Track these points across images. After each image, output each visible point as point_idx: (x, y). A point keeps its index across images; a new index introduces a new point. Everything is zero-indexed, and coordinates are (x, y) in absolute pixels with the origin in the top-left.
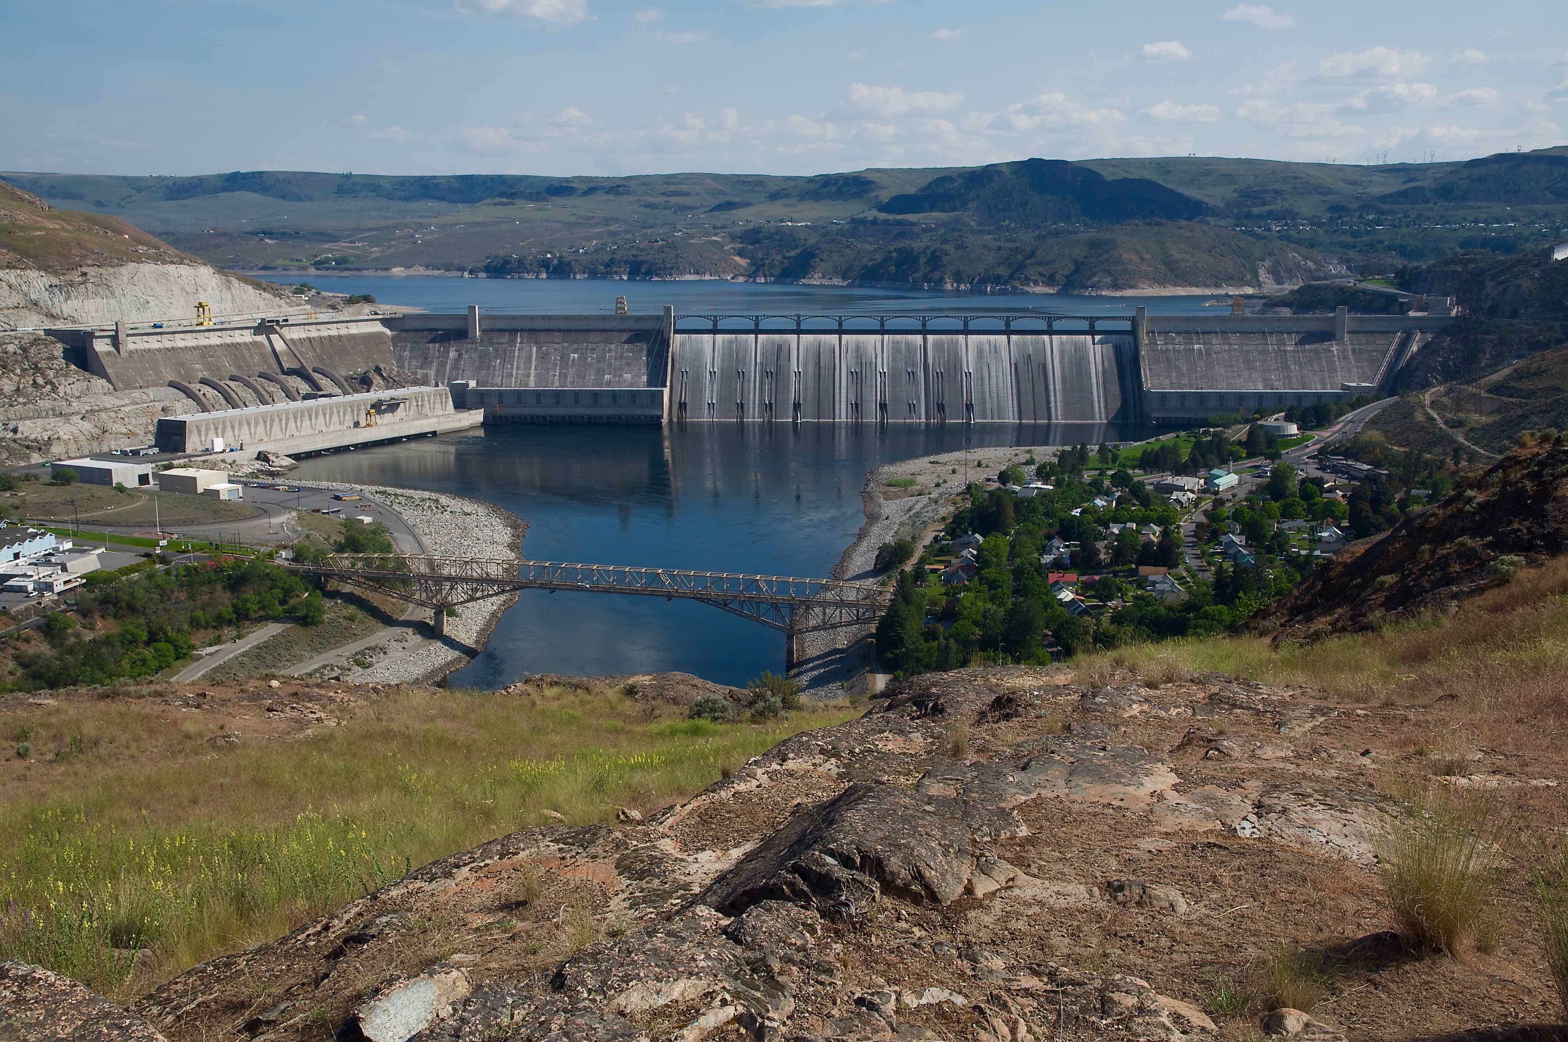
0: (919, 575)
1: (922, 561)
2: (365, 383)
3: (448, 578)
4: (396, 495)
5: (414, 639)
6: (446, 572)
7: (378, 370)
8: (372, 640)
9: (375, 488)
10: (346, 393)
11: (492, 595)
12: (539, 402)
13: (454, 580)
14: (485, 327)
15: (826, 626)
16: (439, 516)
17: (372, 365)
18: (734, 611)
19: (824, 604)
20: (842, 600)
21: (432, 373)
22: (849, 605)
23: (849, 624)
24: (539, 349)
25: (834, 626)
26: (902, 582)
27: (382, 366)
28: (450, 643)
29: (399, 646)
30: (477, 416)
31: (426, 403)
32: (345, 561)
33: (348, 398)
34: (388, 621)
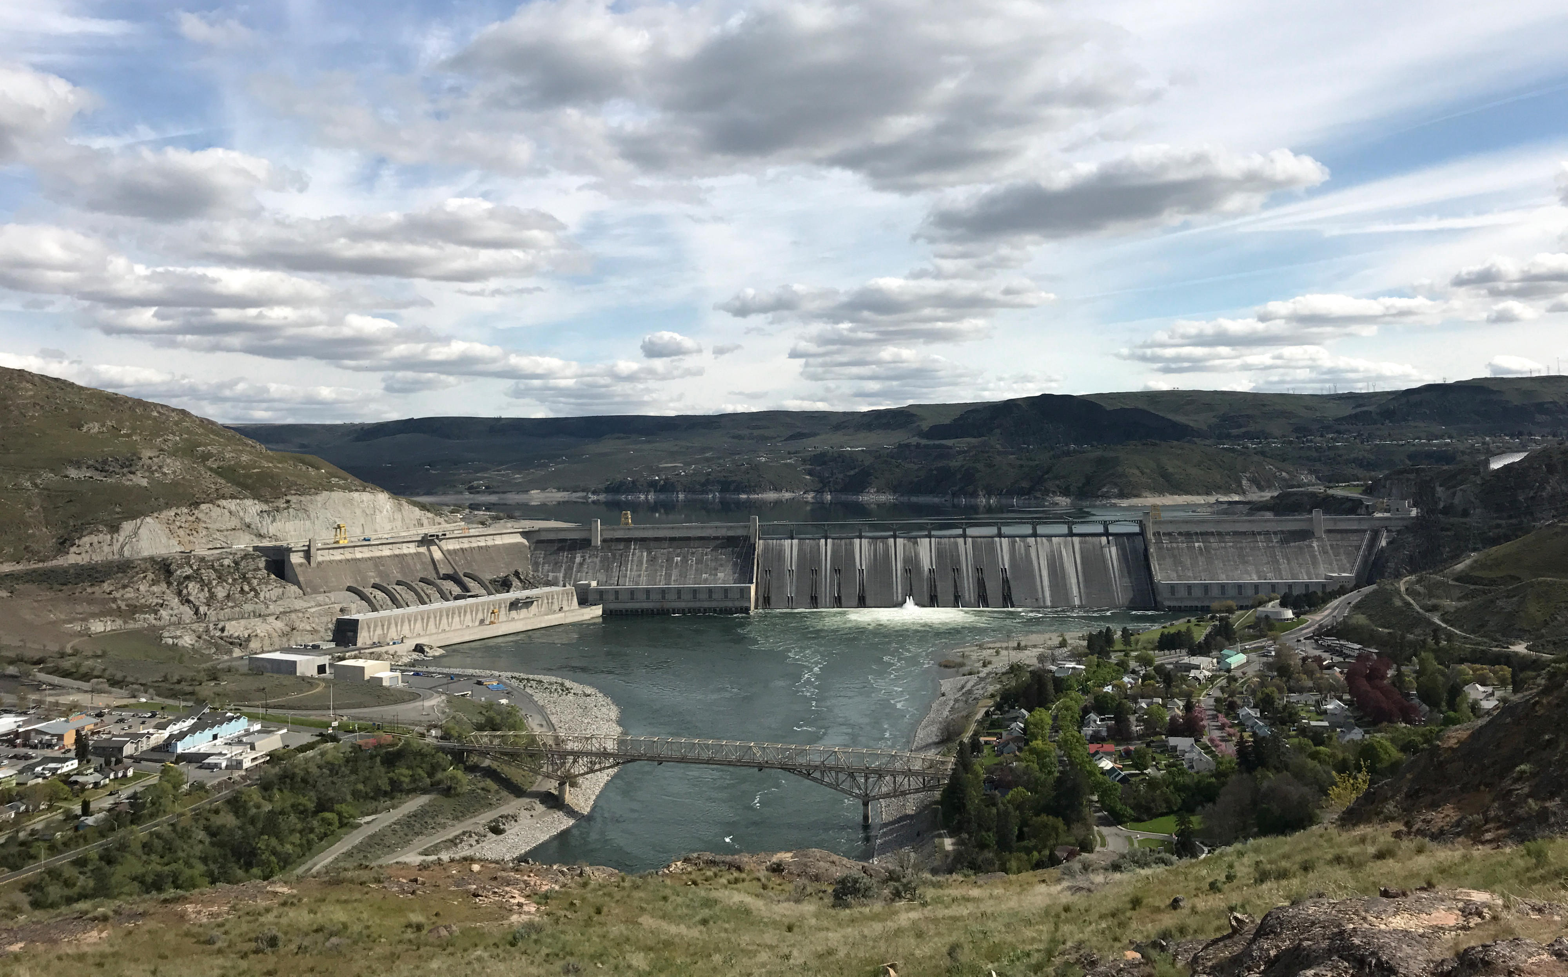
0: (975, 746)
1: (976, 734)
2: (505, 585)
3: (572, 753)
4: (528, 680)
5: (540, 808)
6: (570, 746)
7: (517, 574)
8: (505, 810)
9: (509, 674)
10: (490, 594)
11: (608, 768)
12: (648, 598)
13: (577, 755)
14: (605, 536)
15: (897, 793)
16: (563, 697)
17: (513, 570)
18: (815, 779)
19: (894, 774)
20: (910, 770)
21: (561, 575)
22: (916, 774)
23: (917, 791)
24: (649, 553)
25: (903, 794)
26: (961, 753)
27: (520, 570)
28: (570, 812)
29: (527, 814)
30: (596, 611)
31: (555, 600)
32: (485, 738)
33: (492, 597)
34: (518, 792)
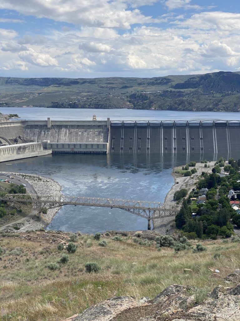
0: (189, 201)
1: (190, 197)
2: (16, 141)
3: (43, 201)
4: (26, 176)
5: (32, 221)
6: (43, 199)
7: (20, 137)
8: (20, 221)
9: (18, 174)
10: (10, 144)
11: (56, 207)
12: (69, 147)
13: (45, 203)
14: (53, 124)
15: (160, 217)
16: (39, 182)
17: (18, 135)
18: (131, 212)
19: (159, 210)
20: (165, 209)
21: (36, 138)
22: (168, 210)
23: (168, 216)
24: (69, 131)
25: (162, 217)
26: (184, 204)
28: (43, 222)
29: (28, 223)
30: (50, 152)
31: (35, 147)
32: (11, 196)
33: (11, 146)
34: (24, 215)
